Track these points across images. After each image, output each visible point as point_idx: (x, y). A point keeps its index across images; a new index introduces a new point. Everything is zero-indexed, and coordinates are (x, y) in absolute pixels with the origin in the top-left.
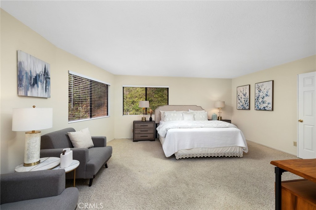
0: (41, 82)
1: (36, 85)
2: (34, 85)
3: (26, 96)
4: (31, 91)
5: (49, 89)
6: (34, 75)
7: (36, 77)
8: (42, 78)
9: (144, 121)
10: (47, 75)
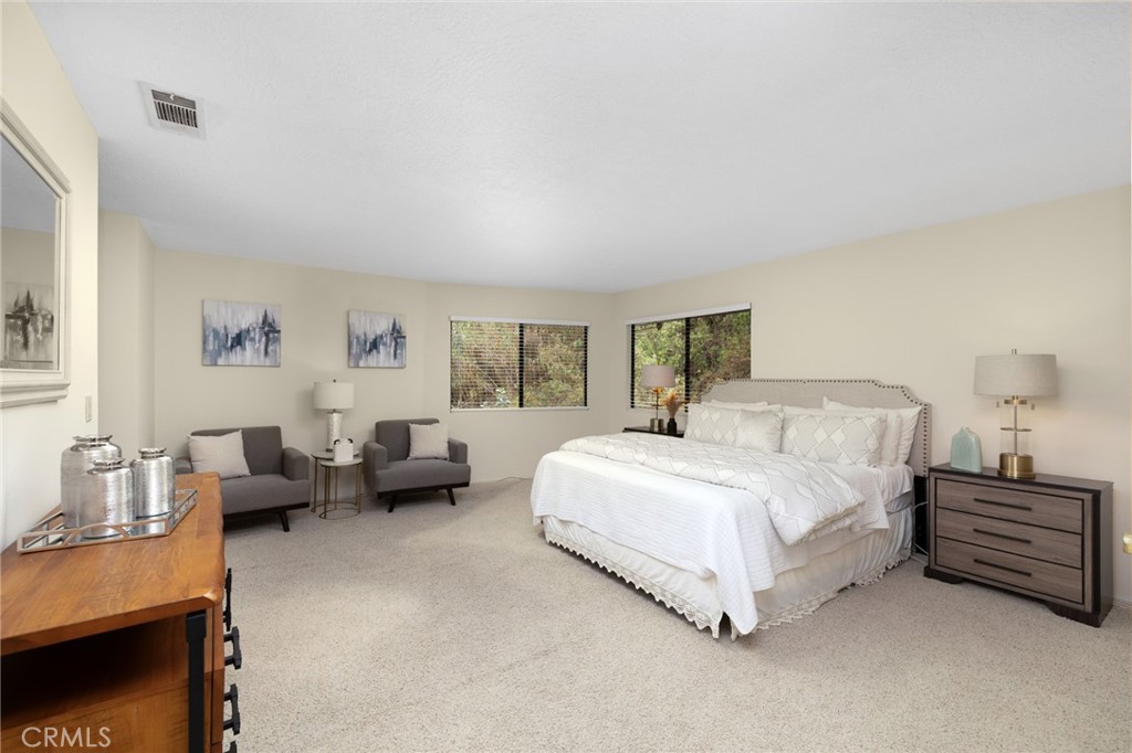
0: (385, 344)
1: (375, 351)
2: (370, 350)
3: (358, 367)
4: (366, 360)
5: (401, 354)
6: (371, 337)
7: (375, 340)
8: (388, 340)
9: (656, 429)
10: (399, 332)
